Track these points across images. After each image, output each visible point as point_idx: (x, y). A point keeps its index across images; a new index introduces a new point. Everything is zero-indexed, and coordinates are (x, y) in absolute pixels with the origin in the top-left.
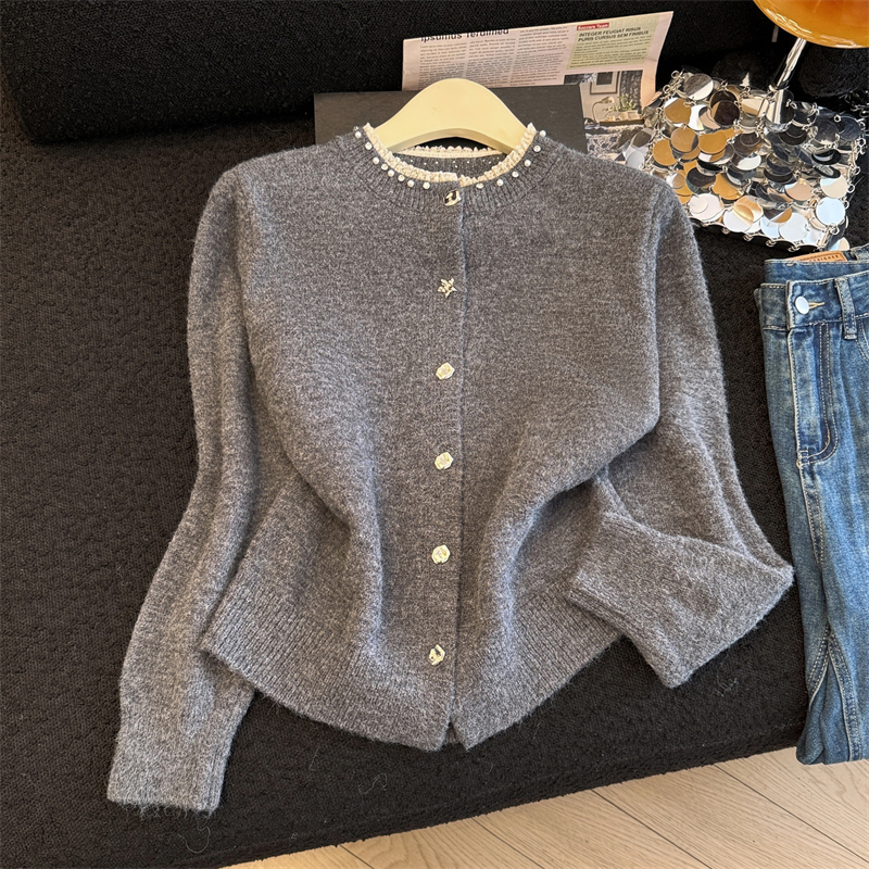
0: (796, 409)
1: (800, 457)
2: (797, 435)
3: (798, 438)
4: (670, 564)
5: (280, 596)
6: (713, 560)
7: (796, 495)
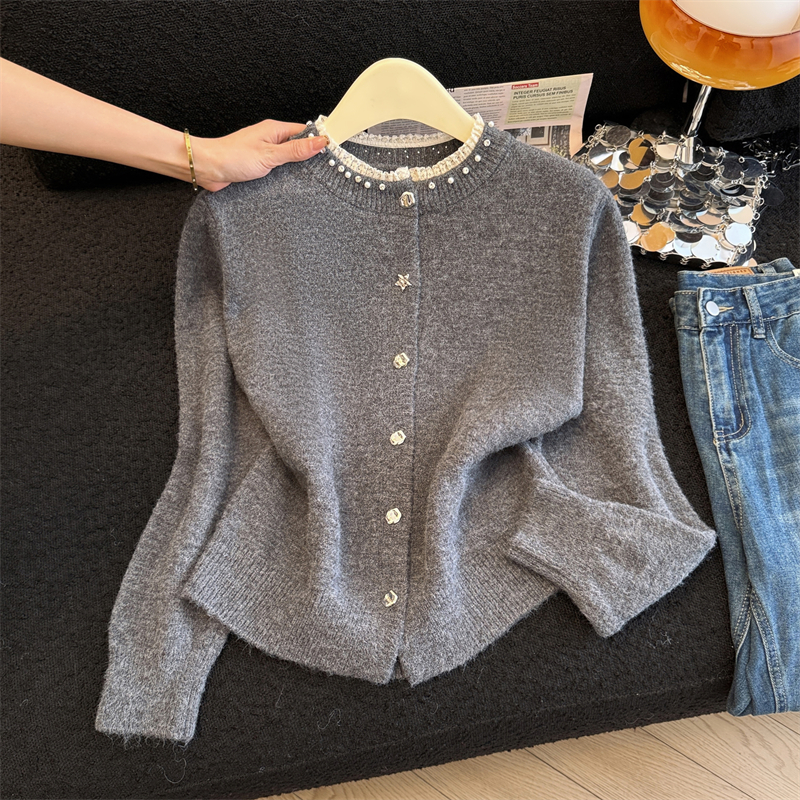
0: (710, 396)
1: (716, 436)
2: (712, 417)
3: (713, 420)
4: (601, 525)
5: (253, 550)
6: (640, 521)
7: (714, 469)
